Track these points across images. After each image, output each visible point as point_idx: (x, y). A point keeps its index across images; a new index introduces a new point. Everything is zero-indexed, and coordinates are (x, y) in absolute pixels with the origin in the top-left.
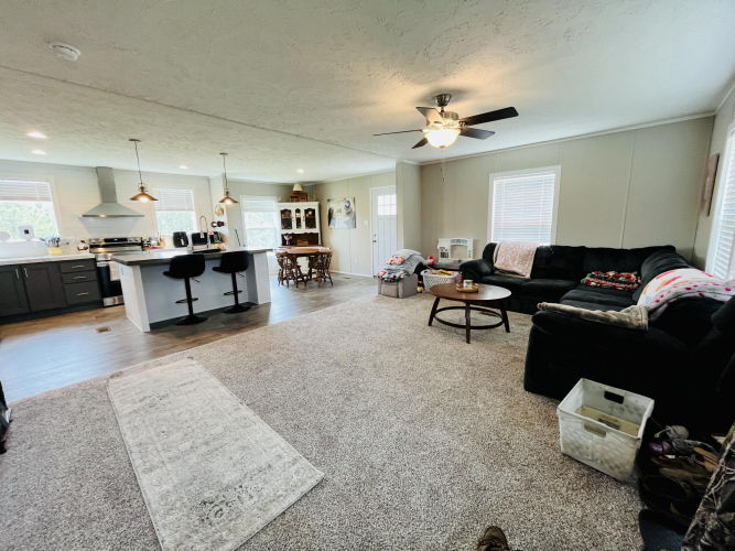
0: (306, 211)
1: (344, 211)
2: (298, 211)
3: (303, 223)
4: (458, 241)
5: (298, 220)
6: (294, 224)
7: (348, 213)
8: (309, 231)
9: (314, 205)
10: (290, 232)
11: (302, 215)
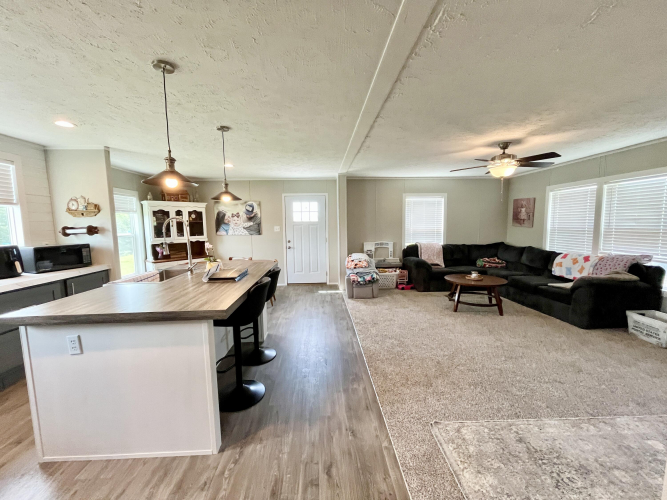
0: (190, 213)
1: (244, 216)
2: (179, 213)
3: (186, 229)
4: (381, 244)
5: (180, 226)
6: (174, 230)
7: (250, 219)
8: (195, 239)
9: (200, 207)
10: (168, 240)
11: (185, 219)
